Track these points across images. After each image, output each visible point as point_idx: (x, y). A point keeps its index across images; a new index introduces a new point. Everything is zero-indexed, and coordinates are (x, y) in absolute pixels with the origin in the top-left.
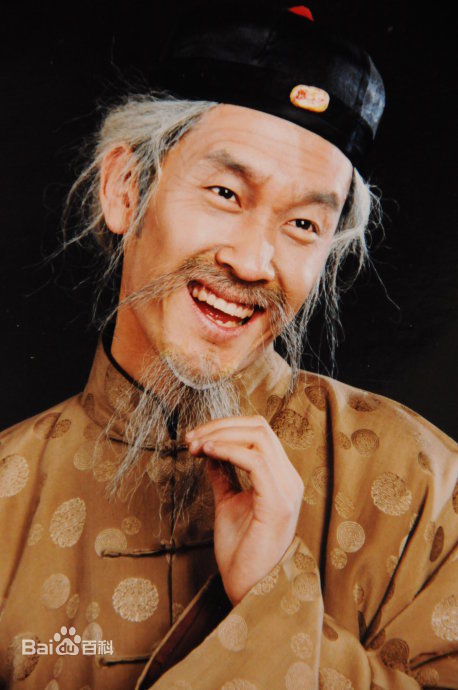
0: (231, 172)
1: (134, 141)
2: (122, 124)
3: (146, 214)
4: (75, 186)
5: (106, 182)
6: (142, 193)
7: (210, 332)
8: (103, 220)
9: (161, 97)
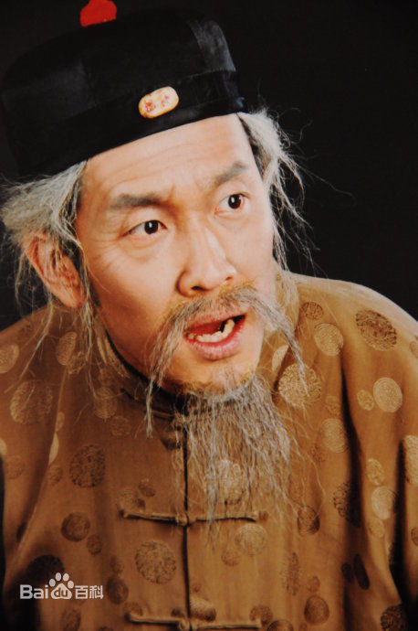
1: (41, 228)
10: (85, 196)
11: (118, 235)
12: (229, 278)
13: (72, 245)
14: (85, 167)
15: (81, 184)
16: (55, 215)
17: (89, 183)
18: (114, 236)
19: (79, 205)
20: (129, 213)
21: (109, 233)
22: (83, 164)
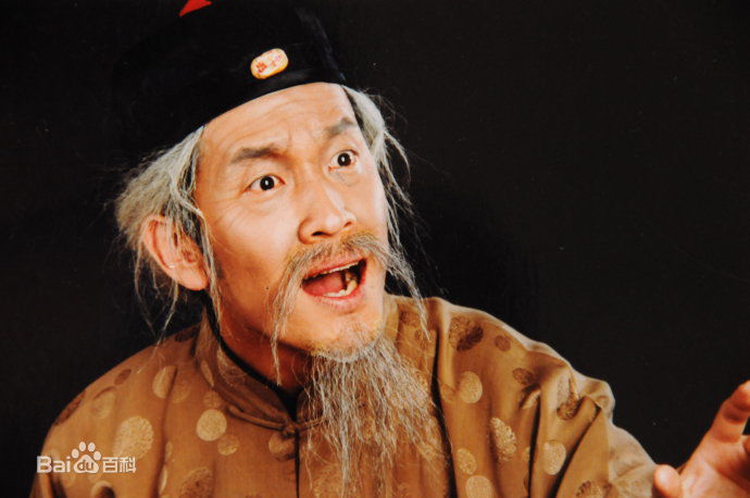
0: (258, 160)
1: (158, 209)
2: (138, 204)
3: (215, 255)
4: (136, 281)
5: (161, 257)
6: (198, 240)
7: (343, 308)
8: (182, 288)
9: (155, 158)
10: (204, 161)
11: (238, 190)
12: (348, 224)
13: (193, 216)
14: (203, 132)
15: (199, 151)
16: (174, 184)
17: (206, 149)
18: (234, 193)
19: (198, 172)
20: (250, 166)
21: (231, 190)
22: (200, 130)
